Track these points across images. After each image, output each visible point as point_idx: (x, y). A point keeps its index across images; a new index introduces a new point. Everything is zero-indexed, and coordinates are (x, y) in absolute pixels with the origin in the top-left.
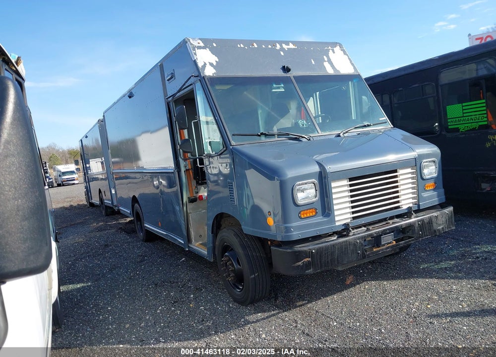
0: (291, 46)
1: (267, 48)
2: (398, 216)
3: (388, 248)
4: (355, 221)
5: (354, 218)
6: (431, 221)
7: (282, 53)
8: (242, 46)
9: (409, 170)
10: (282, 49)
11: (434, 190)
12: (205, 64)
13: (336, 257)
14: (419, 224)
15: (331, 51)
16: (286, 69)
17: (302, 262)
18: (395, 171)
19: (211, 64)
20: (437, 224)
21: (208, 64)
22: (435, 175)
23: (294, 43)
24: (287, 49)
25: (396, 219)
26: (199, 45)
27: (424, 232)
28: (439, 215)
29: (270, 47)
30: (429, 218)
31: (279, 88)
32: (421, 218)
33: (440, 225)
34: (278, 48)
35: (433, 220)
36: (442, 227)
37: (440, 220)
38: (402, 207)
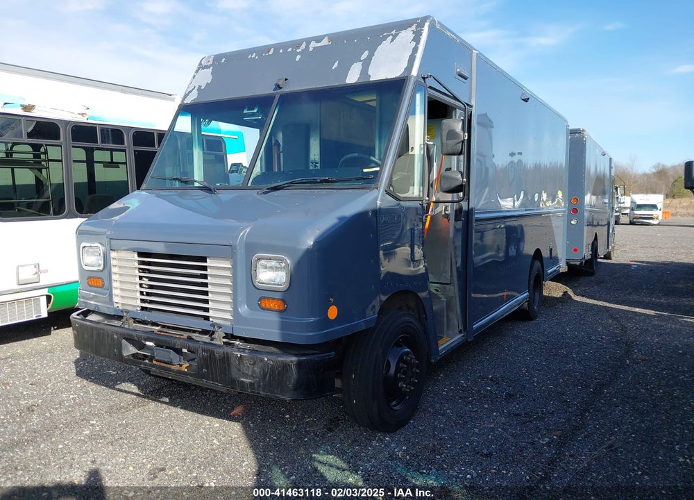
0: (325, 42)
1: (284, 53)
4: (141, 311)
5: (143, 309)
6: (228, 358)
7: (298, 58)
8: (254, 55)
10: (305, 50)
12: (195, 88)
14: (203, 355)
15: (390, 38)
18: (204, 259)
19: (200, 88)
20: (239, 370)
23: (330, 37)
24: (311, 49)
26: (208, 64)
27: (212, 373)
28: (245, 357)
29: (290, 49)
30: (224, 353)
31: (253, 114)
32: (211, 348)
33: (246, 376)
34: (298, 51)
35: (233, 360)
36: (250, 380)
37: (247, 367)
38: (211, 319)
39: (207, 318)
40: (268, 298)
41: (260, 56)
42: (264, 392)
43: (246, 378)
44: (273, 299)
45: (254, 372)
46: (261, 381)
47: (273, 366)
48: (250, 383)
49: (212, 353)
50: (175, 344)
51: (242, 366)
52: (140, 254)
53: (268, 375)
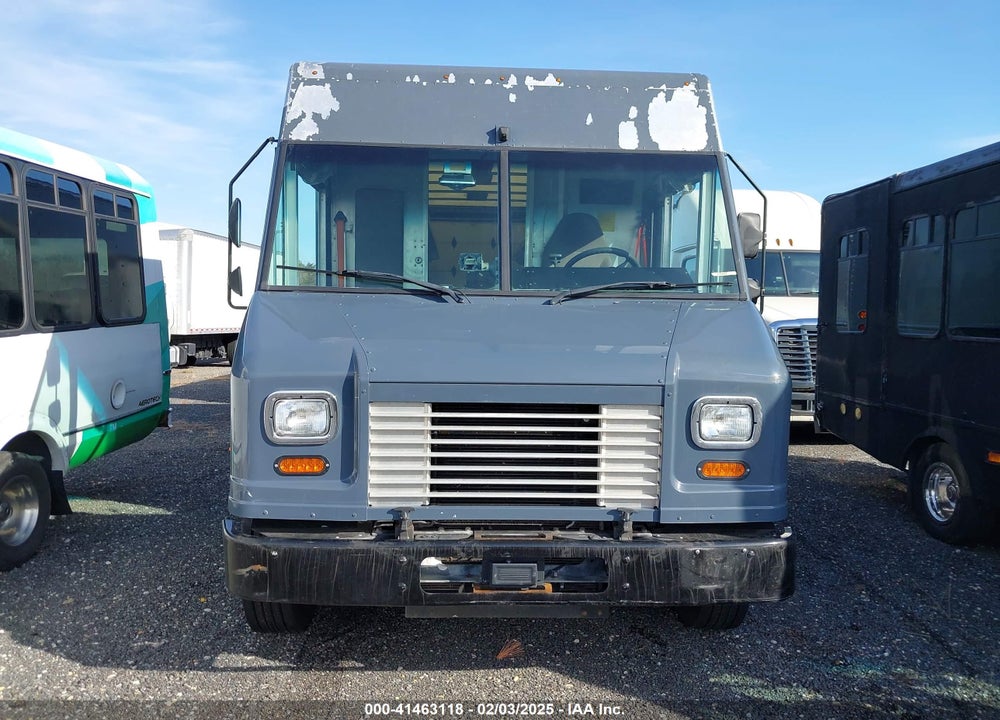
0: (551, 81)
1: (480, 86)
2: (591, 526)
3: (502, 597)
4: (433, 507)
5: (433, 501)
6: (675, 562)
7: (513, 98)
8: (416, 79)
9: (644, 414)
10: (520, 88)
11: (738, 481)
12: (304, 115)
13: (333, 581)
14: (624, 561)
15: (662, 95)
16: (498, 136)
17: (248, 569)
18: (595, 409)
19: (316, 117)
20: (697, 574)
21: (309, 116)
22: (745, 443)
23: (558, 75)
24: (531, 89)
25: (583, 532)
26: (314, 77)
27: (642, 587)
28: (709, 552)
29: (489, 82)
30: (667, 553)
31: (461, 177)
32: (639, 547)
33: (708, 580)
34: (508, 86)
35: (684, 561)
36: (716, 586)
37: (713, 566)
38: (602, 504)
39: (593, 503)
40: (713, 462)
41: (432, 82)
42: (739, 597)
43: (709, 583)
44: (729, 462)
45: (723, 572)
46: (735, 583)
47: (755, 558)
48: (717, 590)
49: (642, 555)
50: (559, 552)
51: (701, 567)
52: (436, 407)
53: (747, 573)
